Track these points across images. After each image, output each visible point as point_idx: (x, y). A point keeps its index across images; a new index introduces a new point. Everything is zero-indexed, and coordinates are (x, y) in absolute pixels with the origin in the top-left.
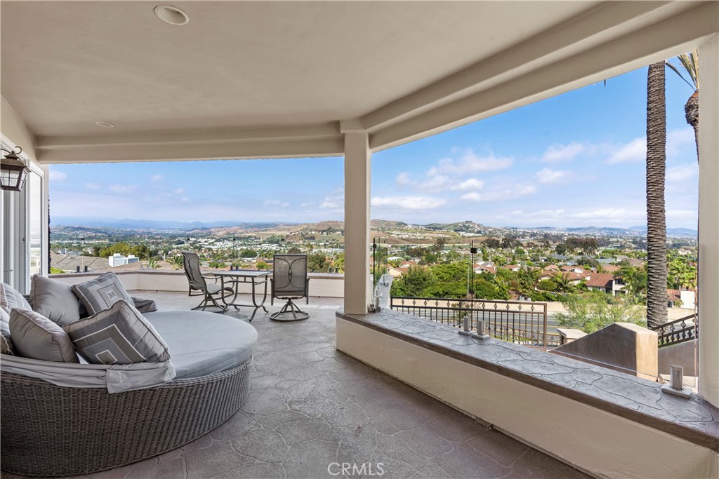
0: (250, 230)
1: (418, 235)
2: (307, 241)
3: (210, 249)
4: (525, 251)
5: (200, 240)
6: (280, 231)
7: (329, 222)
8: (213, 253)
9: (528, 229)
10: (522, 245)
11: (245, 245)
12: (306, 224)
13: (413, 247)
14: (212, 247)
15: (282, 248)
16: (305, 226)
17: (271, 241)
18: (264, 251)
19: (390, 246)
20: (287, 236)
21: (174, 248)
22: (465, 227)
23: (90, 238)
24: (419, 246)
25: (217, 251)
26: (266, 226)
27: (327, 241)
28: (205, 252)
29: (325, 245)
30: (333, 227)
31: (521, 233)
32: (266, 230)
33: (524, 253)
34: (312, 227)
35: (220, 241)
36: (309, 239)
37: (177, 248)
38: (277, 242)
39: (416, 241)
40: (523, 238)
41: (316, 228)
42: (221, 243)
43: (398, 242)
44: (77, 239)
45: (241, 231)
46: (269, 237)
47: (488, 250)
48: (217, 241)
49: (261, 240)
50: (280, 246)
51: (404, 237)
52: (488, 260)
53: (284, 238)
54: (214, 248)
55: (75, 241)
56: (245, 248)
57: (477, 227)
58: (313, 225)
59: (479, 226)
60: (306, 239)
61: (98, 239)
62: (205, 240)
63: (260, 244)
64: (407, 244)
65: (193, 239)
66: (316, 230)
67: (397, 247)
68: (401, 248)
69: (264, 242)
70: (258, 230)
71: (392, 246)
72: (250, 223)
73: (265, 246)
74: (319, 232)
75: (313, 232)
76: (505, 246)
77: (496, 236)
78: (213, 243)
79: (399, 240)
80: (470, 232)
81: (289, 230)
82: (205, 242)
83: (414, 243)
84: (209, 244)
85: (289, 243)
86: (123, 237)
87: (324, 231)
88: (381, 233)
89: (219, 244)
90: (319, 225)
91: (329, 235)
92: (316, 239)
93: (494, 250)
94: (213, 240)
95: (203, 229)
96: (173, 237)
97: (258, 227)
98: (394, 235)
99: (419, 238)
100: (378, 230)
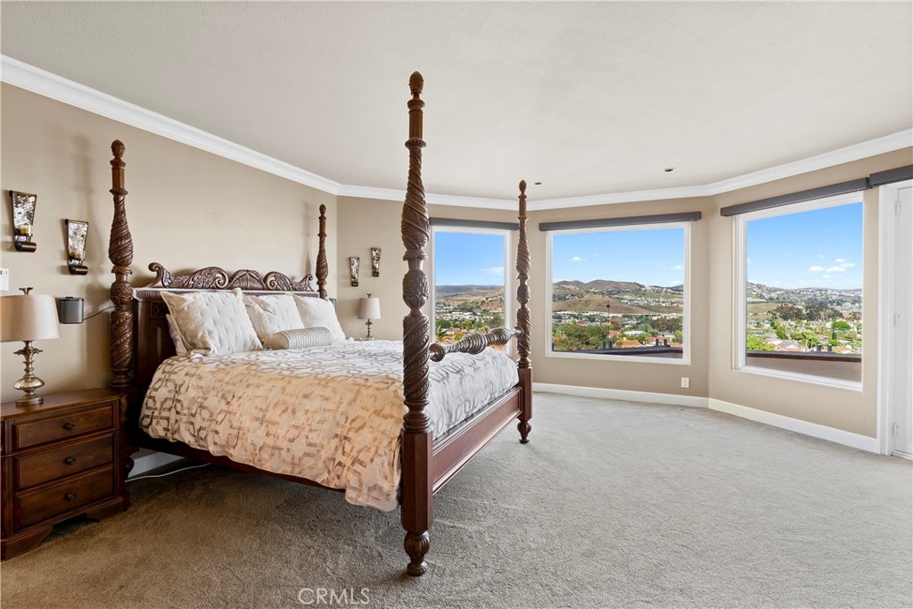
1: (661, 300)
4: (851, 325)
6: (474, 296)
9: (847, 291)
10: (841, 315)
13: (655, 318)
17: (463, 309)
18: (456, 320)
19: (620, 315)
20: (483, 302)
24: (663, 315)
31: (834, 297)
32: (456, 295)
33: (848, 327)
38: (470, 310)
39: (658, 309)
40: (838, 304)
43: (632, 311)
46: (460, 303)
47: (782, 323)
49: (451, 307)
50: (475, 314)
51: (641, 303)
52: (787, 338)
53: (479, 304)
57: (756, 289)
59: (759, 287)
63: (450, 312)
64: (645, 313)
67: (631, 317)
68: (637, 319)
69: (455, 310)
70: (447, 295)
71: (624, 316)
73: (456, 315)
76: (810, 317)
77: (790, 302)
79: (634, 308)
81: (484, 294)
83: (656, 311)
85: (485, 310)
88: (607, 298)
93: (793, 323)
97: (447, 292)
98: (626, 301)
99: (664, 305)
100: (603, 294)
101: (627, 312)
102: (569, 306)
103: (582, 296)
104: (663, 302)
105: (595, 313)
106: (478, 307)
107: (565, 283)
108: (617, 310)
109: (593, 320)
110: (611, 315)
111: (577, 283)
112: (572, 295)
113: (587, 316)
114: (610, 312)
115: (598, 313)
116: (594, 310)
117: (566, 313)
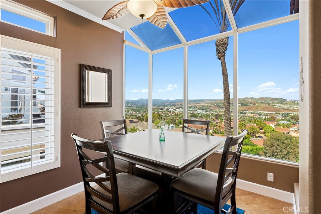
0: (191, 103)
2: (221, 109)
3: (174, 112)
5: (169, 108)
6: (206, 103)
8: (176, 114)
11: (189, 110)
13: (292, 115)
14: (175, 111)
15: (208, 113)
17: (202, 109)
18: (199, 114)
19: (274, 113)
20: (210, 106)
21: (160, 112)
23: (130, 107)
25: (178, 113)
26: (200, 101)
28: (172, 113)
32: (199, 103)
35: (178, 108)
37: (161, 111)
38: (205, 109)
42: (179, 109)
46: (201, 107)
48: (177, 108)
49: (197, 108)
50: (207, 111)
51: (284, 108)
53: (209, 107)
54: (176, 112)
60: (220, 108)
61: (132, 107)
62: (172, 108)
63: (197, 110)
64: (287, 112)
65: (167, 107)
68: (283, 115)
69: (199, 109)
71: (276, 113)
72: (191, 100)
73: (199, 112)
78: (175, 109)
79: (281, 110)
81: (211, 103)
82: (172, 109)
83: (292, 111)
84: (174, 110)
85: (211, 110)
88: (267, 105)
89: (178, 110)
94: (175, 108)
96: (159, 106)
97: (195, 102)
98: (277, 107)
99: (297, 108)
100: (265, 103)
101: (278, 112)
102: (249, 108)
103: (255, 104)
104: (296, 107)
105: (262, 112)
106: (208, 108)
107: (247, 98)
108: (273, 111)
109: (261, 115)
110: (269, 113)
111: (252, 98)
112: (250, 104)
113: (258, 113)
114: (269, 111)
115: (263, 111)
116: (261, 110)
117: (247, 111)
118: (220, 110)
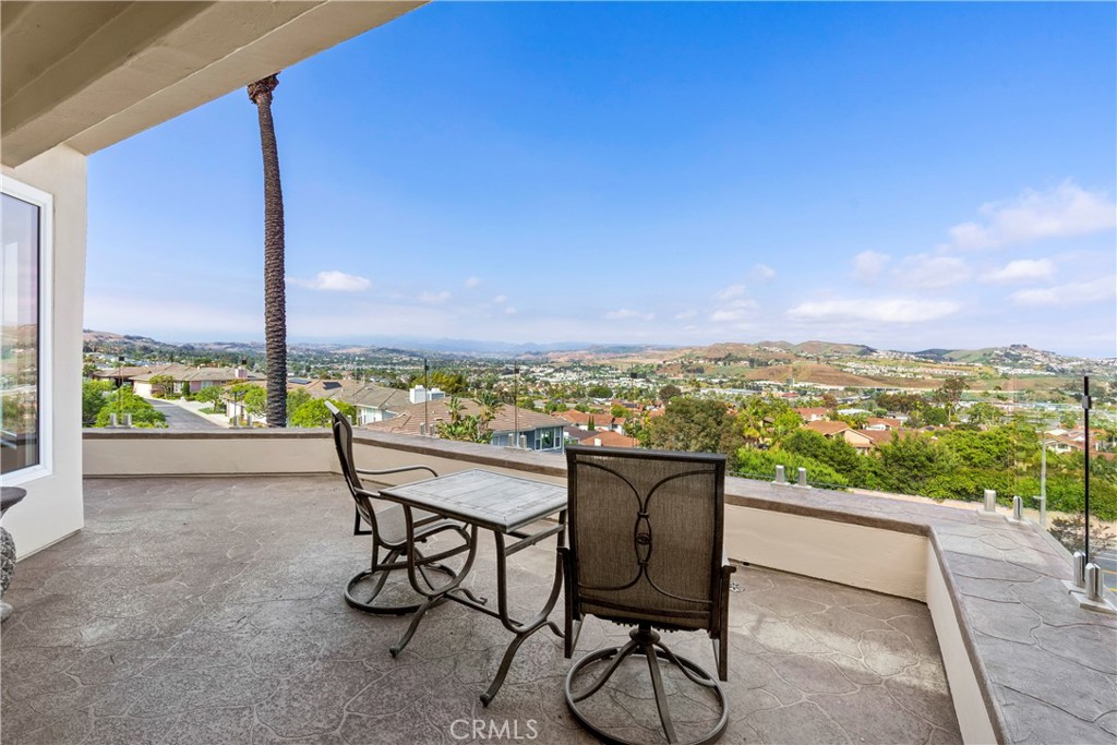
0: (602, 355)
1: (900, 369)
2: (691, 375)
3: (547, 383)
5: (533, 369)
6: (647, 358)
7: (728, 344)
8: (551, 389)
11: (595, 378)
12: (690, 348)
13: (891, 393)
14: (550, 380)
15: (651, 385)
16: (688, 352)
17: (634, 374)
18: (623, 388)
19: (842, 388)
20: (659, 366)
21: (500, 380)
22: (1012, 356)
23: (405, 363)
24: (902, 390)
25: (557, 385)
26: (626, 350)
27: (724, 377)
28: (541, 386)
29: (721, 383)
30: (734, 353)
32: (626, 357)
34: (699, 353)
35: (560, 371)
36: (694, 372)
37: (505, 380)
38: (644, 376)
39: (896, 382)
41: (705, 354)
42: (562, 374)
43: (857, 382)
44: (392, 364)
45: (590, 357)
46: (631, 367)
48: (556, 371)
49: (619, 371)
50: (648, 381)
51: (872, 373)
53: (655, 369)
54: (552, 381)
55: (389, 367)
56: (595, 382)
57: (1040, 358)
58: (701, 349)
59: (1045, 354)
60: (689, 371)
61: (413, 365)
62: (541, 369)
63: (618, 378)
64: (876, 386)
65: (525, 368)
66: (705, 358)
67: (855, 391)
68: (866, 394)
69: (624, 375)
70: (614, 356)
71: (847, 390)
72: (602, 346)
73: (625, 381)
74: (710, 360)
75: (701, 362)
78: (550, 374)
79: (862, 379)
80: (1023, 366)
81: (661, 356)
82: (541, 372)
83: (892, 384)
84: (546, 376)
85: (661, 377)
86: (441, 363)
87: (719, 360)
88: (823, 365)
89: (559, 376)
90: (710, 350)
91: (728, 367)
92: (707, 373)
94: (551, 370)
95: (537, 353)
96: (500, 363)
97: (615, 352)
98: (850, 370)
99: (904, 376)
100: (818, 359)
101: (852, 384)
102: (772, 374)
103: (790, 362)
104: (903, 373)
105: (807, 384)
106: (653, 373)
107: (768, 344)
108: (838, 381)
109: (805, 394)
110: (828, 387)
111: (784, 345)
112: (777, 360)
113: (795, 389)
114: (828, 384)
115: (811, 384)
116: (806, 381)
117: (767, 383)
118: (687, 376)
